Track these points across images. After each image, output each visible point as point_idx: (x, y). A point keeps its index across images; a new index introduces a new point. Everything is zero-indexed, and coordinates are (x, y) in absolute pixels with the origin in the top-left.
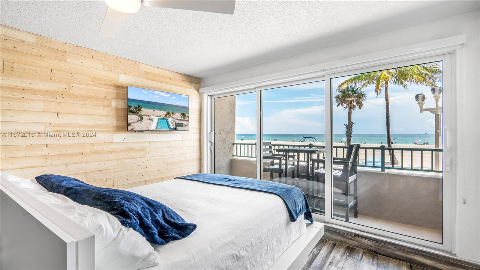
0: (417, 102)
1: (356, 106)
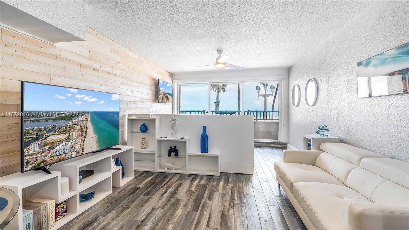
0: (257, 91)
1: (221, 90)
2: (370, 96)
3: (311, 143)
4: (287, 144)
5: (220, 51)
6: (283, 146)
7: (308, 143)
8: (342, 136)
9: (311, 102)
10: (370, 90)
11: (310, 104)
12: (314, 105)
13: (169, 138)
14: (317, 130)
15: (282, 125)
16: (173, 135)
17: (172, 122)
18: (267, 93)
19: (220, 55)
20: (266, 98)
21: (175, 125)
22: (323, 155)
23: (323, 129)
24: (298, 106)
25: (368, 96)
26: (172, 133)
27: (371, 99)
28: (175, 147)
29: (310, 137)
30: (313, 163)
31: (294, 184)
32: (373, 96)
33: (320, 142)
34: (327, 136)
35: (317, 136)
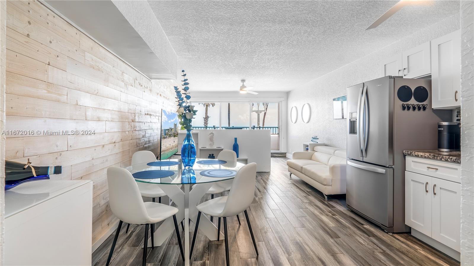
1: (211, 105)
2: (343, 118)
3: (309, 148)
4: (287, 154)
5: (243, 81)
6: (283, 155)
7: (306, 148)
8: (326, 142)
9: (306, 120)
10: (343, 114)
11: (305, 122)
12: (308, 122)
13: (208, 147)
14: (312, 139)
15: (283, 138)
16: (211, 145)
17: (211, 135)
18: (260, 109)
19: (243, 84)
20: (259, 114)
21: (213, 138)
22: (316, 153)
23: (315, 138)
24: (295, 123)
25: (341, 118)
26: (211, 144)
27: (343, 120)
28: (213, 155)
29: (308, 144)
30: (311, 159)
31: (303, 167)
32: (344, 118)
33: (314, 146)
34: (318, 142)
35: (312, 143)
